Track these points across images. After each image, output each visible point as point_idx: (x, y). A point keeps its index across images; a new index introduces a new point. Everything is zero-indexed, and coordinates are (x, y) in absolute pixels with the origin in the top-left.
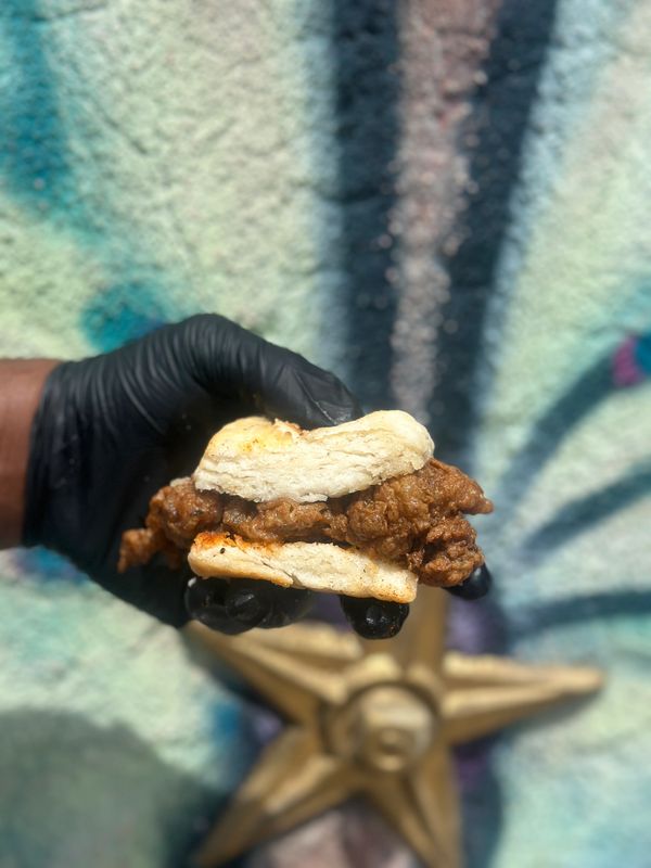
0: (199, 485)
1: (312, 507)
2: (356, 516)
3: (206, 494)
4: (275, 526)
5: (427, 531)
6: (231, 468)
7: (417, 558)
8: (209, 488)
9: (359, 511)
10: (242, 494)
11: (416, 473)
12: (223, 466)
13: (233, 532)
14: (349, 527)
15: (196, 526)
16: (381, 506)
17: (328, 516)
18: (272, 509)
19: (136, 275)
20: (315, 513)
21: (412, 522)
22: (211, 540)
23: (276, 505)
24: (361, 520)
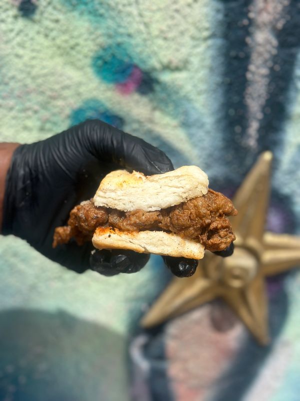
0: (97, 204)
1: (153, 213)
2: (175, 217)
3: (100, 208)
4: (135, 223)
5: (209, 224)
6: (113, 195)
7: (205, 237)
8: (102, 205)
9: (177, 215)
10: (119, 208)
11: (204, 196)
12: (108, 194)
13: (113, 227)
14: (171, 223)
15: (95, 225)
16: (187, 212)
17: (161, 218)
18: (133, 215)
19: (119, 40)
20: (155, 216)
21: (202, 220)
22: (103, 231)
23: (136, 213)
24: (178, 219)
